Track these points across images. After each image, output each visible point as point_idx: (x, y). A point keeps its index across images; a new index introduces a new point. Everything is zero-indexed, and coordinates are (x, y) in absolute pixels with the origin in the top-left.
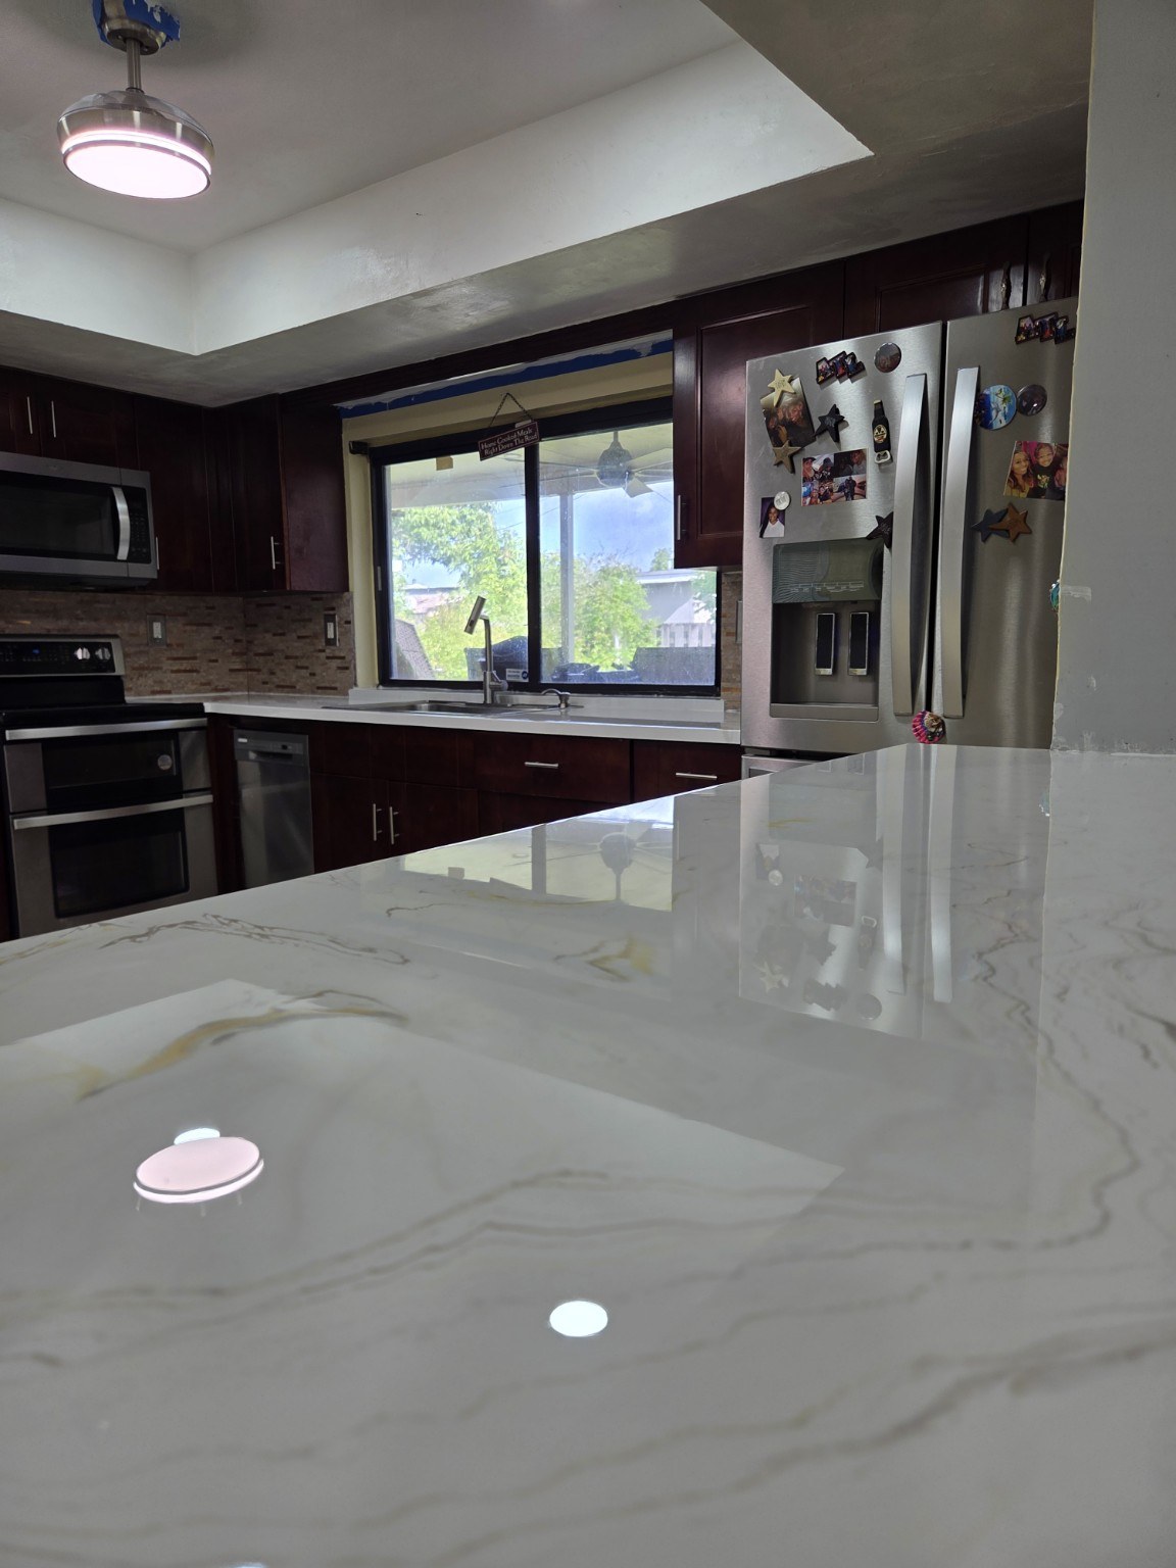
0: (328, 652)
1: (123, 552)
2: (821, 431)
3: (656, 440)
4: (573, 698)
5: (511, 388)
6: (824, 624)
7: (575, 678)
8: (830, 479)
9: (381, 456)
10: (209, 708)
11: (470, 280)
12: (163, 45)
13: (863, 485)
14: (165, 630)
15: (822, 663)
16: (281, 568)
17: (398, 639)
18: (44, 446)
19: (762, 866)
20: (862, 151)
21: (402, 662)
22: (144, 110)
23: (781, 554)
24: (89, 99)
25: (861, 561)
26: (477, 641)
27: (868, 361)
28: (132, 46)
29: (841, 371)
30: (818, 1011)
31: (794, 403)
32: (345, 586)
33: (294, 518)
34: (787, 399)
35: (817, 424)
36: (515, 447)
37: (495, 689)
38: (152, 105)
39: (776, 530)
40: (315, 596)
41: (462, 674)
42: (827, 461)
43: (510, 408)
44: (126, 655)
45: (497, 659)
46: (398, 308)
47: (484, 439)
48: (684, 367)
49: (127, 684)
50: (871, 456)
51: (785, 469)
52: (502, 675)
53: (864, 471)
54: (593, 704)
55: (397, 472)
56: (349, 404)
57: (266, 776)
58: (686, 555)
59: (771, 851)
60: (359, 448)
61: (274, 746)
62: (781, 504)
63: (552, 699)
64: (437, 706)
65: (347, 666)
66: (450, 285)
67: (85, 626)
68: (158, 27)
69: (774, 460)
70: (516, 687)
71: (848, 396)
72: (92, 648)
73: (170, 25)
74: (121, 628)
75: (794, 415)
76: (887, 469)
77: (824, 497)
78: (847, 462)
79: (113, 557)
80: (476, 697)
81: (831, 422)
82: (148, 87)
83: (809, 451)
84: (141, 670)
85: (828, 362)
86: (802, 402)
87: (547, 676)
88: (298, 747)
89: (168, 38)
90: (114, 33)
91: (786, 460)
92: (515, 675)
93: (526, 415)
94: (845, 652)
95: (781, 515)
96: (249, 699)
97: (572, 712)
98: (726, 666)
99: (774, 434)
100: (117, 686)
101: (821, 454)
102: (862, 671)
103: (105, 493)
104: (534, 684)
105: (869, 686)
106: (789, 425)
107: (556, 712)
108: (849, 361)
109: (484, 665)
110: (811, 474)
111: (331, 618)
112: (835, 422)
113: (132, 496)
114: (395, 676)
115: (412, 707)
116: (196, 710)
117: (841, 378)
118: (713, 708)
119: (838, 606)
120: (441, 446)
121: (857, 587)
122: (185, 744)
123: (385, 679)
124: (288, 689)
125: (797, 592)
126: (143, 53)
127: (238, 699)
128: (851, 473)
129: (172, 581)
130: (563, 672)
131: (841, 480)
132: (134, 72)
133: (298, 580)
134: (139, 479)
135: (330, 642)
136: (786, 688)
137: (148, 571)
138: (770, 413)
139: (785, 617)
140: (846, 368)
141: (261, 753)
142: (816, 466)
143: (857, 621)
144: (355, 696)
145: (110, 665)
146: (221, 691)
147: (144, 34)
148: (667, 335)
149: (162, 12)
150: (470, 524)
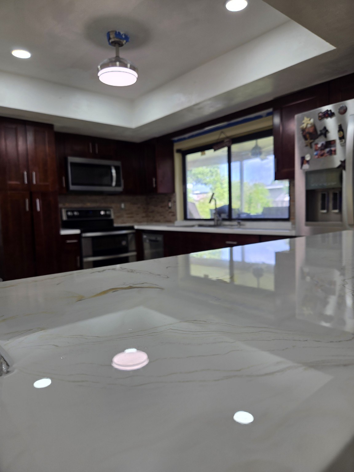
0: (169, 211)
1: (114, 184)
2: (321, 134)
3: (268, 142)
4: (242, 223)
5: (224, 130)
6: (324, 197)
7: (243, 216)
8: (324, 149)
9: (184, 153)
10: (136, 227)
11: (210, 99)
12: (125, 44)
13: (335, 151)
14: (125, 206)
15: (323, 208)
16: (156, 187)
17: (189, 207)
18: (95, 156)
20: (331, 48)
21: (191, 214)
22: (120, 62)
23: (308, 174)
24: (106, 61)
25: (335, 175)
26: (212, 206)
27: (336, 112)
28: (117, 45)
29: (327, 115)
31: (311, 127)
32: (173, 191)
33: (160, 172)
34: (309, 126)
35: (319, 133)
36: (223, 147)
37: (218, 220)
38: (122, 60)
39: (306, 167)
40: (165, 194)
41: (208, 217)
42: (323, 144)
43: (223, 136)
44: (114, 213)
45: (219, 212)
46: (189, 109)
47: (215, 146)
48: (277, 120)
49: (115, 221)
50: (338, 141)
51: (308, 147)
53: (335, 146)
54: (249, 224)
55: (190, 158)
56: (176, 139)
57: (152, 247)
58: (278, 176)
60: (179, 151)
61: (153, 238)
62: (308, 158)
63: (235, 223)
64: (200, 226)
65: (174, 214)
66: (204, 101)
67: (104, 205)
68: (124, 39)
69: (305, 145)
70: (224, 220)
71: (331, 124)
72: (105, 211)
73: (127, 38)
74: (113, 205)
75: (311, 130)
76: (344, 145)
77: (322, 155)
78: (330, 144)
79: (110, 185)
80: (212, 223)
81: (324, 132)
82: (121, 55)
83: (316, 141)
84: (118, 217)
85: (322, 113)
86: (314, 126)
87: (234, 216)
88: (160, 238)
89: (126, 42)
90: (112, 42)
91: (309, 145)
92: (224, 216)
93: (227, 138)
94: (331, 205)
95: (308, 162)
96: (147, 225)
97: (242, 227)
98: (292, 212)
100: (111, 222)
101: (320, 142)
102: (337, 211)
103: (109, 168)
104: (230, 219)
105: (339, 215)
106: (310, 134)
107: (236, 227)
108: (329, 112)
109: (215, 213)
110: (317, 148)
111: (170, 201)
112: (325, 132)
113: (117, 169)
114: (188, 218)
115: (193, 226)
116: (132, 228)
117: (327, 117)
118: (288, 225)
119: (328, 190)
120: (202, 149)
121: (334, 184)
122: (130, 237)
123: (185, 218)
124: (158, 222)
125: (313, 186)
126: (120, 47)
127: (144, 225)
128: (331, 147)
129: (127, 192)
130: (239, 215)
131: (327, 150)
132: (117, 53)
133: (161, 190)
134: (118, 163)
135: (170, 208)
136: (311, 216)
137: (120, 189)
138: (303, 130)
139: (310, 194)
140: (329, 114)
141: (151, 241)
142: (319, 145)
143: (335, 195)
144: (177, 223)
145: (110, 216)
146: (140, 223)
147: (120, 41)
148: (270, 110)
149: (125, 35)
150: (213, 173)
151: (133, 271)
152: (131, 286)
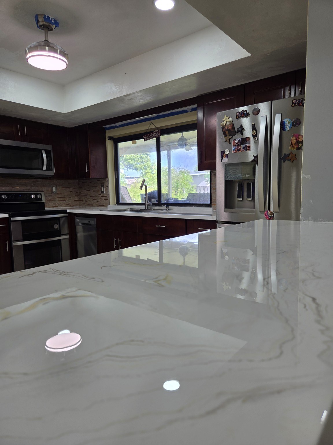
0: (102, 195)
1: (45, 168)
2: (238, 132)
3: (192, 135)
4: (170, 207)
5: (153, 121)
6: (239, 186)
7: (171, 202)
8: (240, 145)
9: (117, 141)
10: (68, 211)
11: (140, 91)
12: (54, 29)
13: (249, 147)
14: (56, 189)
15: (239, 197)
16: (89, 172)
17: (122, 191)
18: (23, 139)
19: (223, 255)
20: (248, 55)
21: (123, 198)
22: (49, 46)
23: (227, 166)
24: (34, 44)
25: (249, 168)
26: (143, 191)
27: (251, 113)
28: (46, 29)
29: (243, 115)
30: (240, 297)
31: (230, 124)
32: (106, 177)
33: (92, 158)
34: (228, 123)
35: (236, 130)
36: (154, 137)
37: (148, 205)
38: (51, 45)
39: (225, 160)
40: (98, 179)
41: (140, 201)
42: (239, 140)
43: (152, 127)
44: (46, 197)
45: (149, 197)
46: (120, 99)
47: (145, 135)
48: (200, 115)
49: (46, 204)
50: (252, 139)
51: (228, 143)
52: (150, 201)
54: (176, 209)
55: (121, 145)
56: (108, 126)
57: (84, 230)
58: (201, 167)
59: (225, 250)
60: (110, 138)
61: (86, 222)
62: (227, 152)
63: (164, 208)
64: (132, 210)
65: (107, 199)
66: (135, 93)
67: (33, 188)
68: (53, 24)
69: (225, 140)
70: (154, 204)
71: (246, 122)
72: (36, 194)
73: (56, 23)
74: (44, 189)
75: (230, 128)
76: (256, 142)
77: (239, 150)
78: (245, 140)
79: (42, 169)
80: (143, 207)
81: (240, 130)
82: (50, 40)
83: (234, 137)
84: (50, 201)
85: (239, 113)
86: (232, 124)
87: (163, 202)
88: (93, 222)
89: (56, 27)
90: (41, 26)
91: (228, 140)
92: (154, 201)
93: (157, 128)
94: (245, 194)
95: (227, 155)
96: (80, 208)
97: (170, 211)
98: (213, 198)
99: (224, 133)
100: (43, 205)
101: (238, 138)
102: (250, 199)
103: (40, 151)
104: (159, 204)
105: (252, 203)
106: (229, 130)
107: (165, 211)
108: (245, 113)
109: (145, 198)
110: (235, 144)
111: (103, 186)
112: (241, 130)
113: (48, 153)
114: (121, 202)
115: (125, 210)
116: (65, 212)
117: (243, 117)
118: (209, 210)
119: (243, 181)
120: (133, 138)
121: (248, 176)
122: (62, 221)
123: (118, 202)
124: (91, 206)
125: (231, 177)
126: (49, 31)
127: (77, 209)
128: (246, 144)
129: (58, 176)
130: (168, 200)
131: (243, 146)
132: (46, 36)
133: (93, 175)
134: (49, 147)
135: (103, 192)
136: (229, 204)
137: (52, 173)
138: (223, 127)
139: (228, 184)
140: (245, 114)
141: (83, 224)
142: (236, 142)
143: (249, 185)
144: (109, 207)
145: (41, 199)
146: (72, 206)
147: (49, 26)
148: (195, 106)
149: (54, 20)
150: (143, 159)
151: (66, 273)
152: (64, 295)
